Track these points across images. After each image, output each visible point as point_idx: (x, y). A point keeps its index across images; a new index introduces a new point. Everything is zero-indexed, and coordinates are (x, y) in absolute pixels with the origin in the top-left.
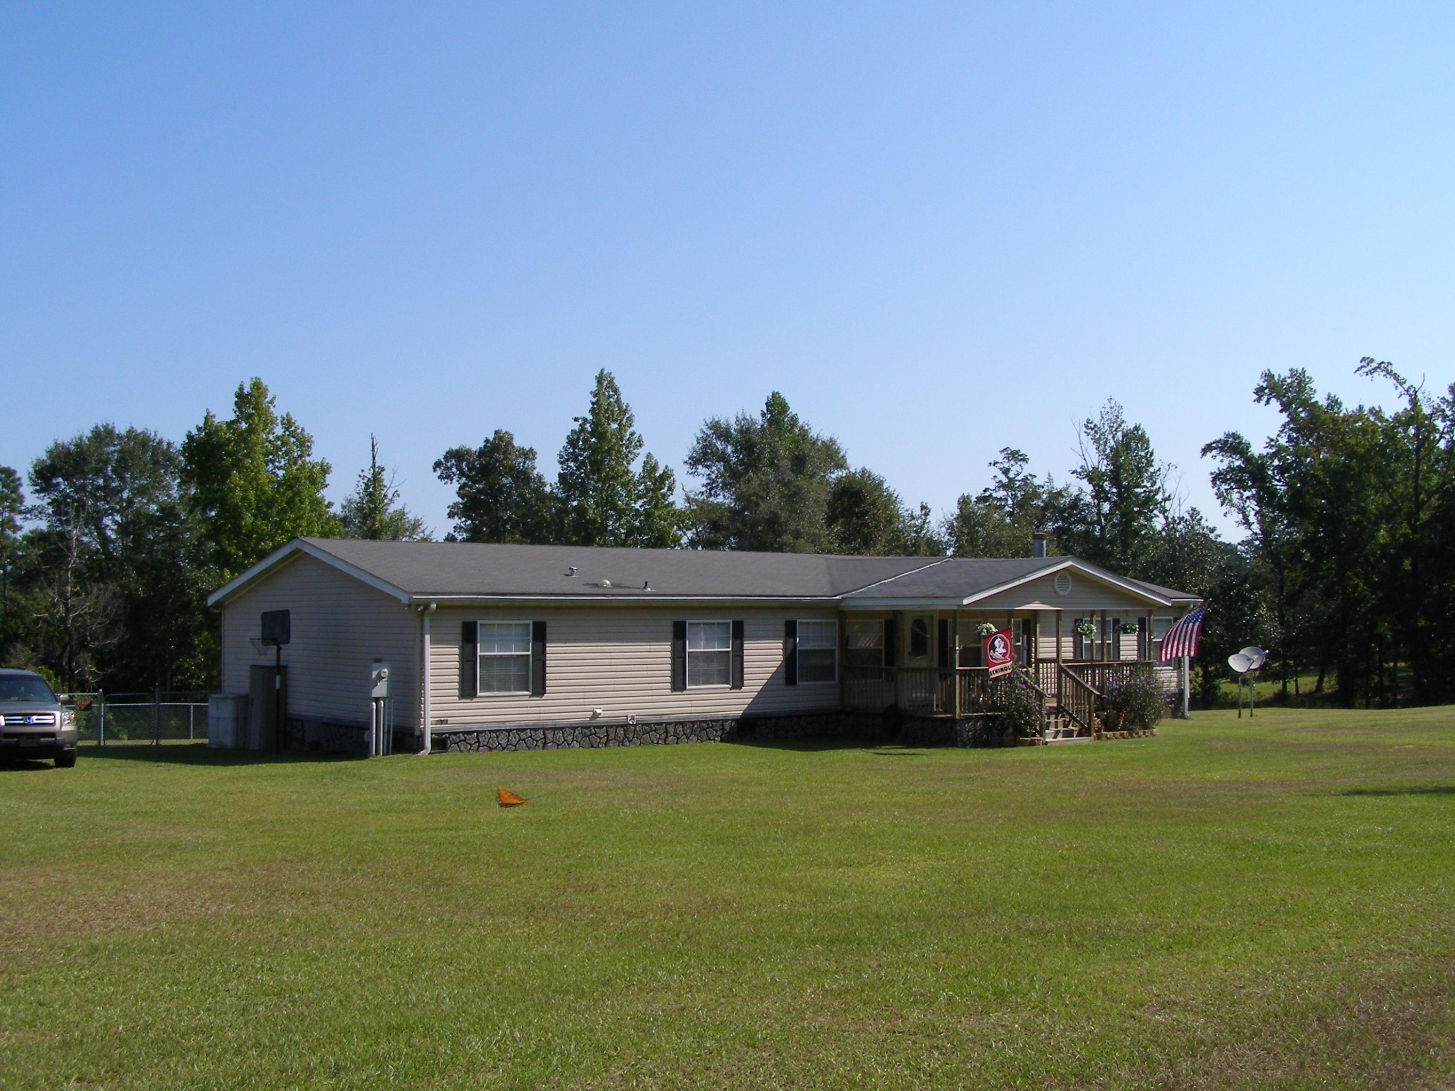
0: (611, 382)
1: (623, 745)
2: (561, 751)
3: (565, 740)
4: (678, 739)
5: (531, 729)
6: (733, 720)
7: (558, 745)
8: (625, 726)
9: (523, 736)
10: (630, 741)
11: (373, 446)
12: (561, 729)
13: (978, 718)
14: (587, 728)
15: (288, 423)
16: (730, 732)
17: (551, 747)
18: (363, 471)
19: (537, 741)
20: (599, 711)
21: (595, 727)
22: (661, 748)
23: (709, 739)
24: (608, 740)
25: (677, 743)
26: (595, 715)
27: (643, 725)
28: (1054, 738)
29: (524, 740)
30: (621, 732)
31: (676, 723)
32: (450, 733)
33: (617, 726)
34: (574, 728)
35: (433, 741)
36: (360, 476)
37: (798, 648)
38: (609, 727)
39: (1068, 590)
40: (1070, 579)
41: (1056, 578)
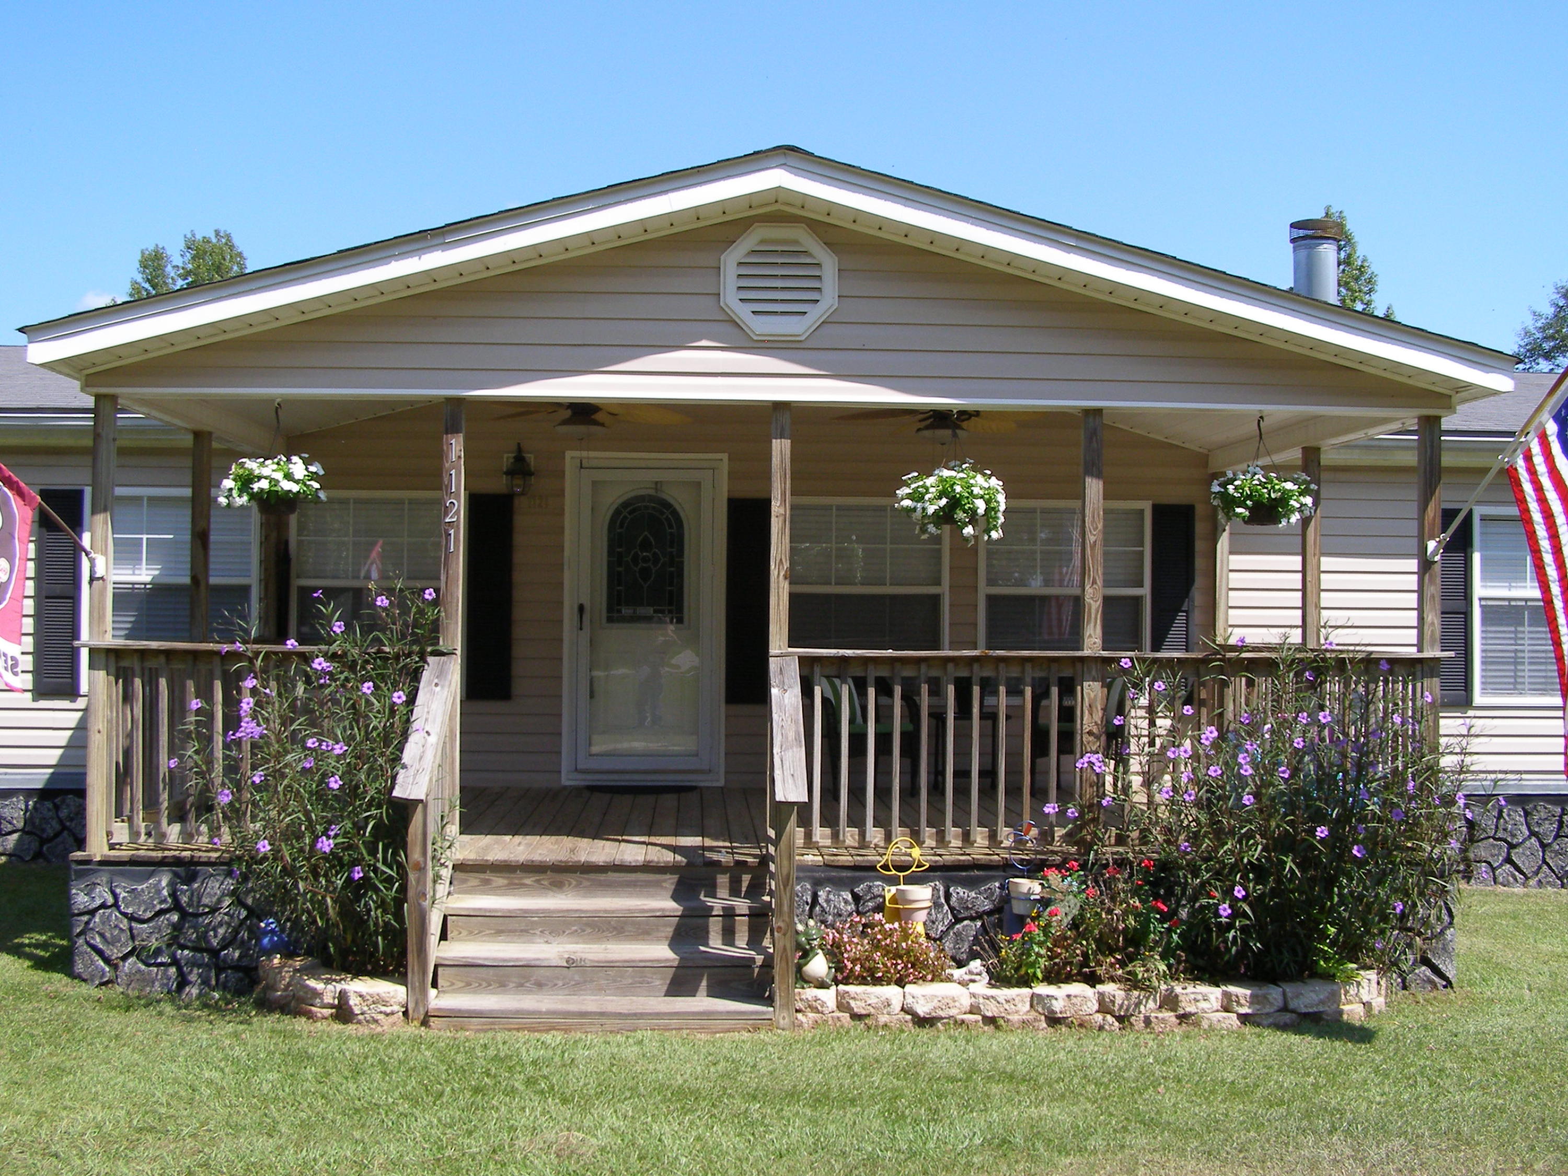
39: (816, 314)
40: (829, 264)
41: (731, 260)
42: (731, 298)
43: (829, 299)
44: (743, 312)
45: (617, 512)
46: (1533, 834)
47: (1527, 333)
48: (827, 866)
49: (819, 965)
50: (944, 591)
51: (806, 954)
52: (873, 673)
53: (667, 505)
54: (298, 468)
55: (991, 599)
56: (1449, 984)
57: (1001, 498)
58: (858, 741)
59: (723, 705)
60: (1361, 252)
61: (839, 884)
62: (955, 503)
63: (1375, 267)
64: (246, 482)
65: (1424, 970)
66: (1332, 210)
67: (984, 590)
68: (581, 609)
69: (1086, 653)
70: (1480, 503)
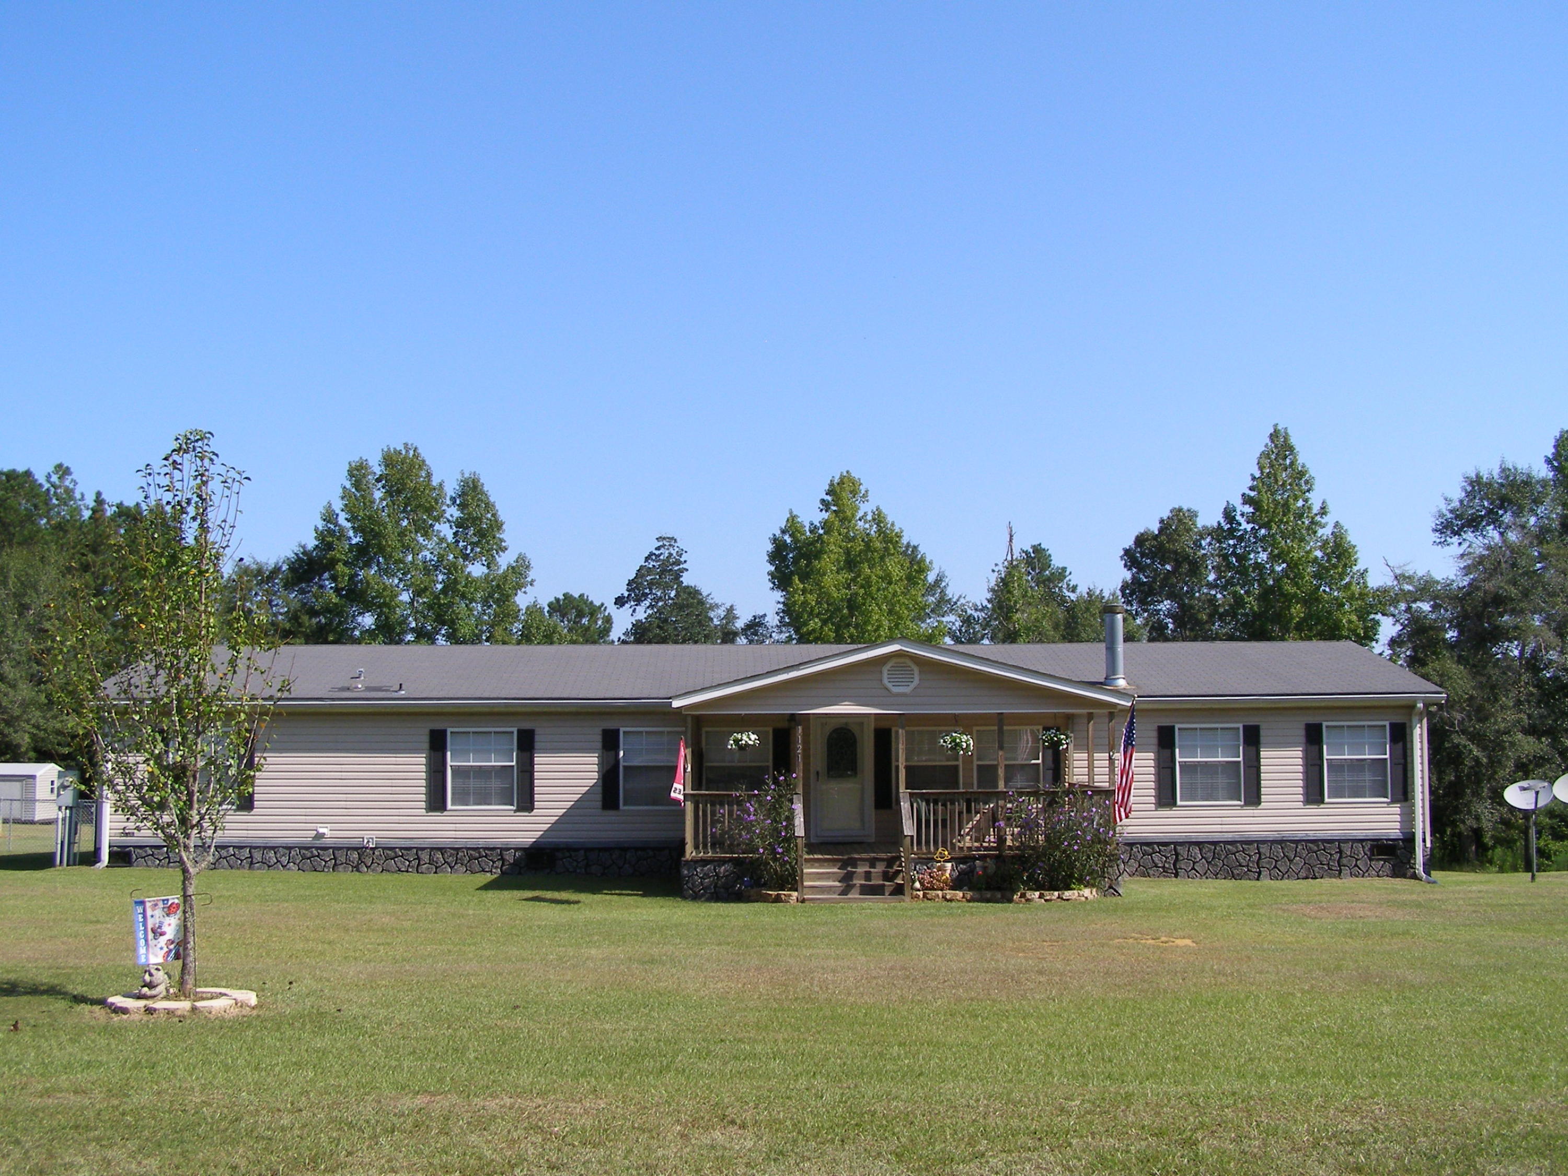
0: (1286, 438)
1: (358, 870)
2: (272, 872)
3: (278, 861)
4: (437, 868)
5: (234, 847)
6: (516, 849)
7: (269, 866)
8: (361, 850)
9: (224, 853)
10: (368, 867)
11: (1011, 536)
12: (273, 848)
13: (723, 861)
14: (307, 848)
15: (879, 518)
16: (516, 863)
17: (259, 869)
18: (996, 565)
19: (242, 861)
20: (321, 831)
21: (317, 848)
22: (413, 877)
23: (483, 871)
24: (335, 864)
25: (436, 873)
26: (320, 836)
27: (384, 849)
28: (841, 894)
29: (225, 858)
30: (355, 855)
31: (432, 849)
32: (135, 847)
33: (348, 849)
34: (289, 848)
35: (111, 854)
36: (993, 571)
37: (622, 764)
38: (335, 849)
39: (912, 686)
40: (916, 670)
41: (885, 670)
42: (886, 681)
43: (916, 681)
44: (889, 685)
45: (831, 734)
46: (1203, 857)
47: (1442, 515)
48: (919, 858)
49: (917, 885)
50: (960, 763)
51: (913, 882)
52: (932, 797)
53: (850, 731)
54: (753, 737)
55: (978, 766)
56: (1120, 895)
57: (971, 742)
58: (928, 822)
59: (873, 810)
60: (1301, 460)
61: (922, 864)
62: (957, 744)
63: (1313, 471)
64: (737, 741)
65: (1112, 891)
66: (1279, 427)
67: (976, 763)
68: (818, 773)
69: (999, 790)
70: (1178, 723)
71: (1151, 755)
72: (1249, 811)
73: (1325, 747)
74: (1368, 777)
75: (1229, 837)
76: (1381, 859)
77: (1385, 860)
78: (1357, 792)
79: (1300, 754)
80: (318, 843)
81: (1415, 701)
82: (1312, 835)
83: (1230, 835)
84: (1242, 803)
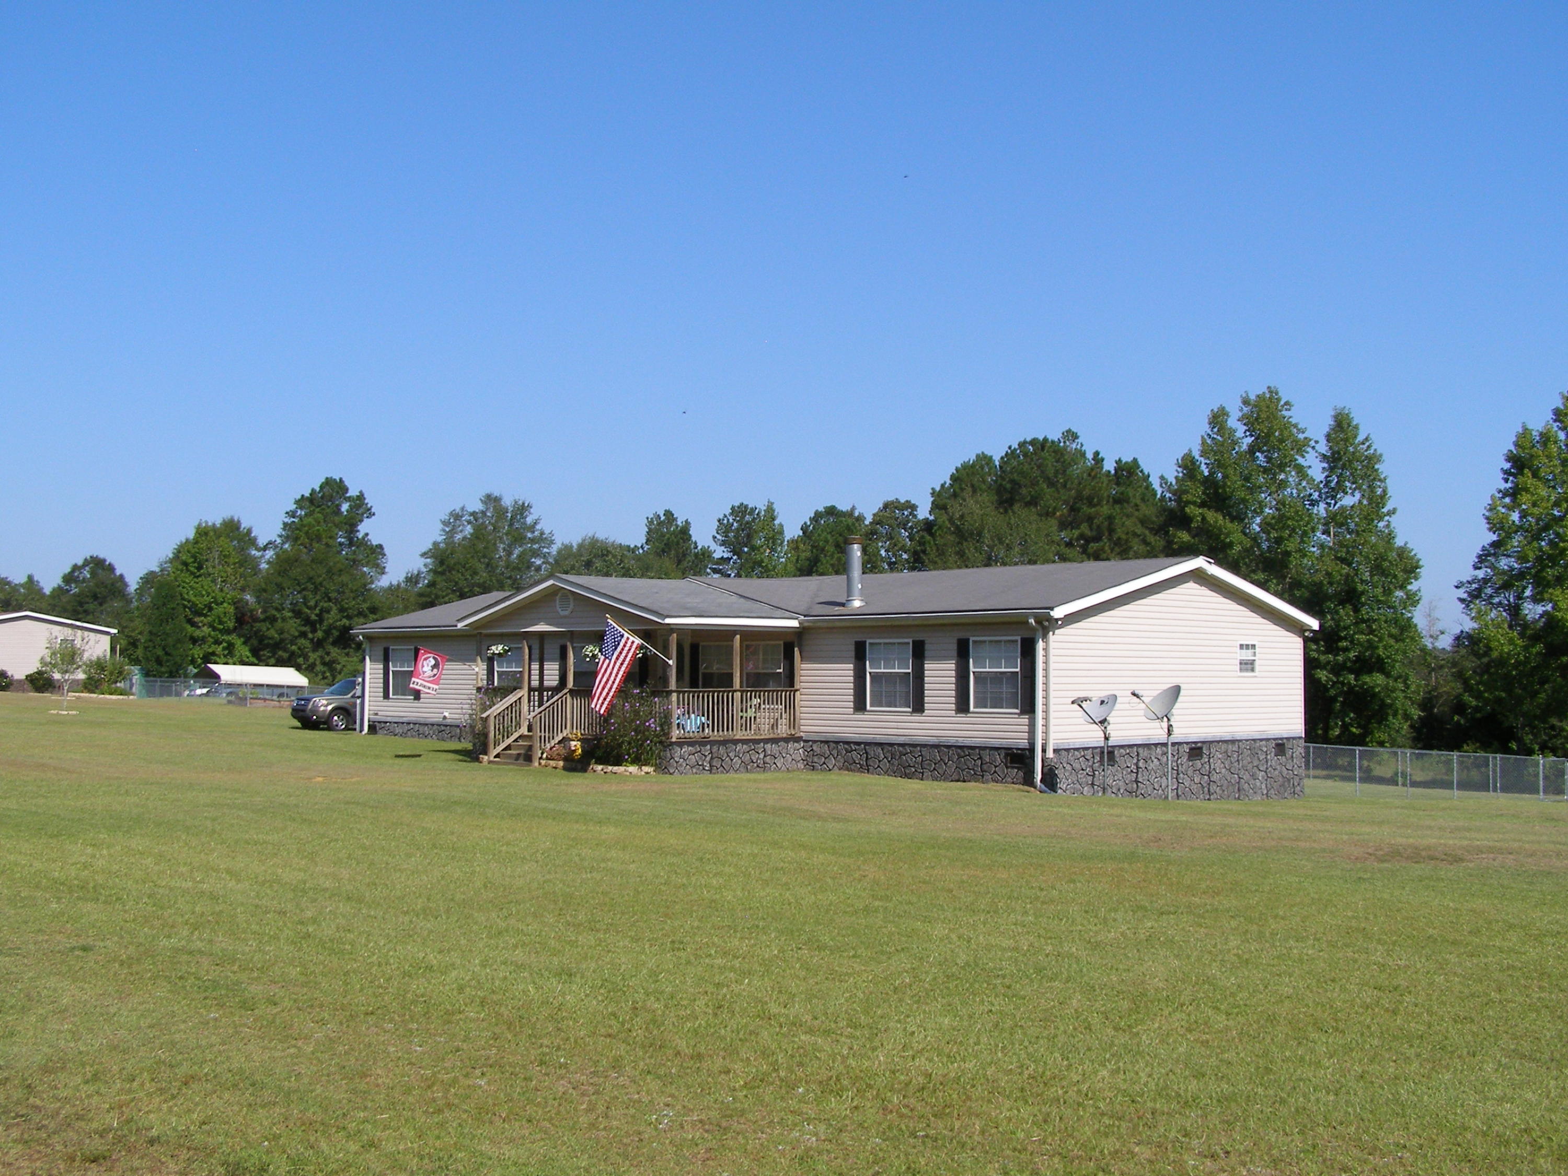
14: (439, 725)
20: (446, 714)
26: (445, 718)
32: (379, 722)
35: (370, 726)
41: (557, 598)
42: (558, 607)
43: (571, 606)
44: (560, 610)
46: (885, 757)
70: (870, 638)
71: (851, 666)
72: (917, 718)
73: (971, 660)
74: (1006, 689)
75: (901, 740)
76: (1016, 768)
77: (1019, 769)
78: (997, 703)
79: (953, 666)
80: (445, 722)
81: (1027, 616)
82: (961, 742)
83: (903, 738)
84: (910, 710)
